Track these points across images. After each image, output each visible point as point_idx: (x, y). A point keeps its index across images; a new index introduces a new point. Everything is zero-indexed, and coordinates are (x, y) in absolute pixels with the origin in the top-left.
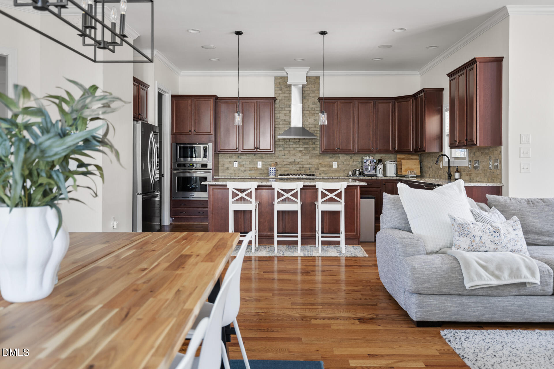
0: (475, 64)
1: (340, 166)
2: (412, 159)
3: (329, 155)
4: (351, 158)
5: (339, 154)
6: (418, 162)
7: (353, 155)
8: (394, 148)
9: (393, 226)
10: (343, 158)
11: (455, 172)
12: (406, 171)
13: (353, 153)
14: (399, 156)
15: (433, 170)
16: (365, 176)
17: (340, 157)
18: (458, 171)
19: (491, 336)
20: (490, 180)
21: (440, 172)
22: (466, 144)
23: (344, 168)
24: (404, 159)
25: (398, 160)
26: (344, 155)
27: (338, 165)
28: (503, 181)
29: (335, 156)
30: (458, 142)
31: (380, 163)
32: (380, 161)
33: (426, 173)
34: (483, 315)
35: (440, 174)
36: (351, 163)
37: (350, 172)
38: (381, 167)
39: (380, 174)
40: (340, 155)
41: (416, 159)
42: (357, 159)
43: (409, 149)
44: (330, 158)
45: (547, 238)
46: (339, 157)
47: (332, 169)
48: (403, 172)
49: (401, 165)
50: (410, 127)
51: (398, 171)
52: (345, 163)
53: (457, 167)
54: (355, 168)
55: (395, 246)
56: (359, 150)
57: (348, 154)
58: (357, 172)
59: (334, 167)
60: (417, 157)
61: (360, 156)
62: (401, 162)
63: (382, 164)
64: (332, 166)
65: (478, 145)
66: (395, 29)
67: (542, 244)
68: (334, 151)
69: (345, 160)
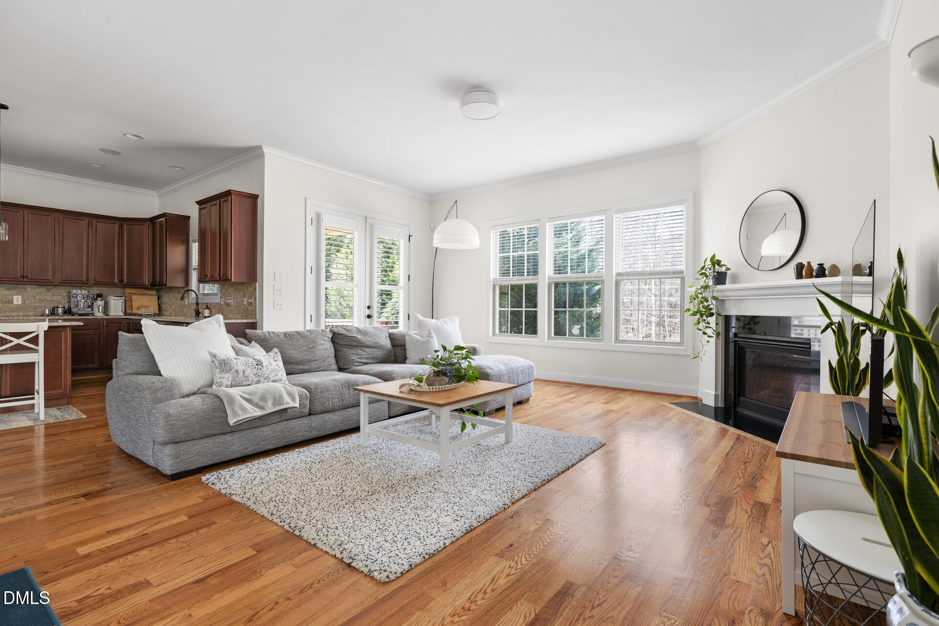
0: (230, 197)
1: (27, 301)
2: (146, 295)
3: (5, 286)
4: (49, 291)
5: (25, 284)
6: (156, 298)
7: (51, 287)
8: (121, 281)
9: (132, 372)
10: (32, 291)
11: (205, 309)
12: (139, 308)
13: (53, 284)
14: (128, 291)
15: (176, 308)
16: (74, 315)
17: (28, 289)
18: (207, 308)
19: (256, 466)
20: (244, 317)
21: (185, 309)
22: (218, 279)
23: (35, 305)
24: (135, 294)
25: (126, 295)
26: (35, 286)
27: (24, 300)
28: (257, 317)
29: (16, 288)
30: (209, 276)
31: (99, 299)
32: (99, 296)
33: (166, 311)
34: (247, 448)
35: (185, 312)
36: (48, 298)
37: (47, 310)
38: (100, 303)
39: (99, 312)
40: (27, 286)
41: (153, 295)
42: (60, 293)
43: (143, 283)
44: (8, 289)
45: (301, 367)
46: (26, 289)
47: (11, 305)
48: (134, 310)
49: (132, 301)
50: (145, 255)
51: (127, 309)
52: (37, 297)
53: (207, 303)
54: (56, 305)
55: (141, 393)
56: (64, 280)
57: (43, 285)
58: (60, 311)
59: (15, 303)
60: (155, 293)
61: (65, 289)
62: (131, 297)
63: (103, 299)
64: (12, 302)
65: (233, 280)
66: (127, 134)
67: (297, 372)
68: (17, 280)
69: (38, 293)
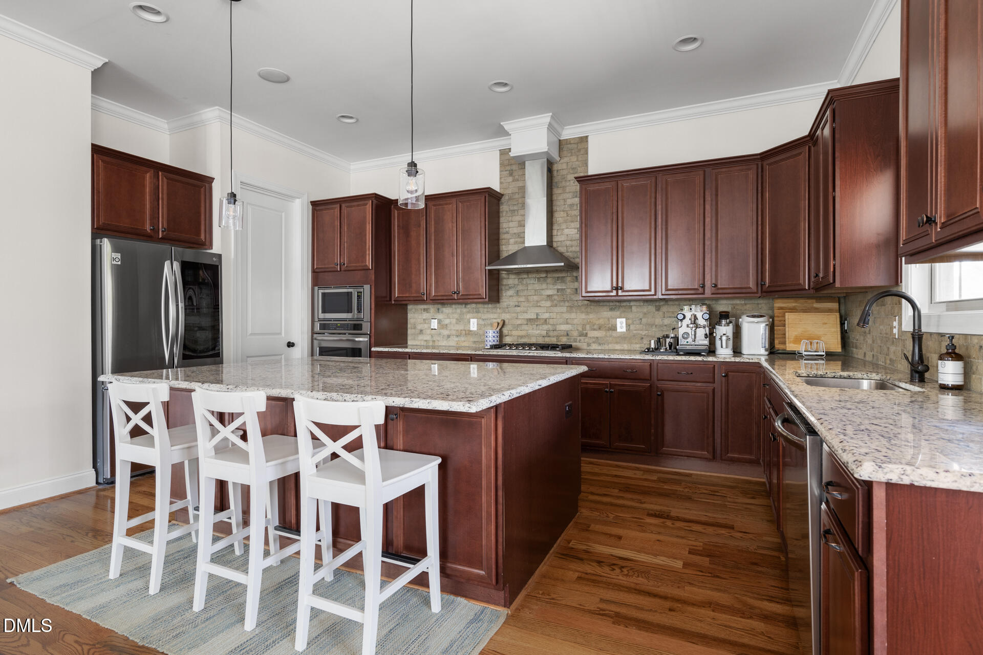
1: (632, 327)
2: (817, 310)
3: (607, 304)
5: (629, 301)
6: (835, 319)
8: (760, 283)
10: (638, 310)
12: (798, 340)
14: (779, 304)
15: (873, 342)
17: (634, 308)
23: (641, 332)
24: (793, 310)
25: (777, 312)
26: (641, 303)
27: (628, 325)
29: (620, 306)
31: (724, 322)
32: (725, 315)
33: (856, 348)
36: (658, 321)
37: (653, 342)
38: (724, 330)
39: (722, 347)
40: (632, 303)
41: (830, 311)
42: (672, 312)
43: (801, 285)
44: (611, 309)
46: (630, 307)
47: (614, 334)
48: (787, 345)
49: (784, 325)
51: (776, 342)
52: (644, 320)
54: (665, 333)
56: (669, 290)
57: (650, 300)
59: (619, 330)
60: (835, 305)
62: (784, 316)
63: (731, 322)
64: (614, 328)
69: (645, 314)
